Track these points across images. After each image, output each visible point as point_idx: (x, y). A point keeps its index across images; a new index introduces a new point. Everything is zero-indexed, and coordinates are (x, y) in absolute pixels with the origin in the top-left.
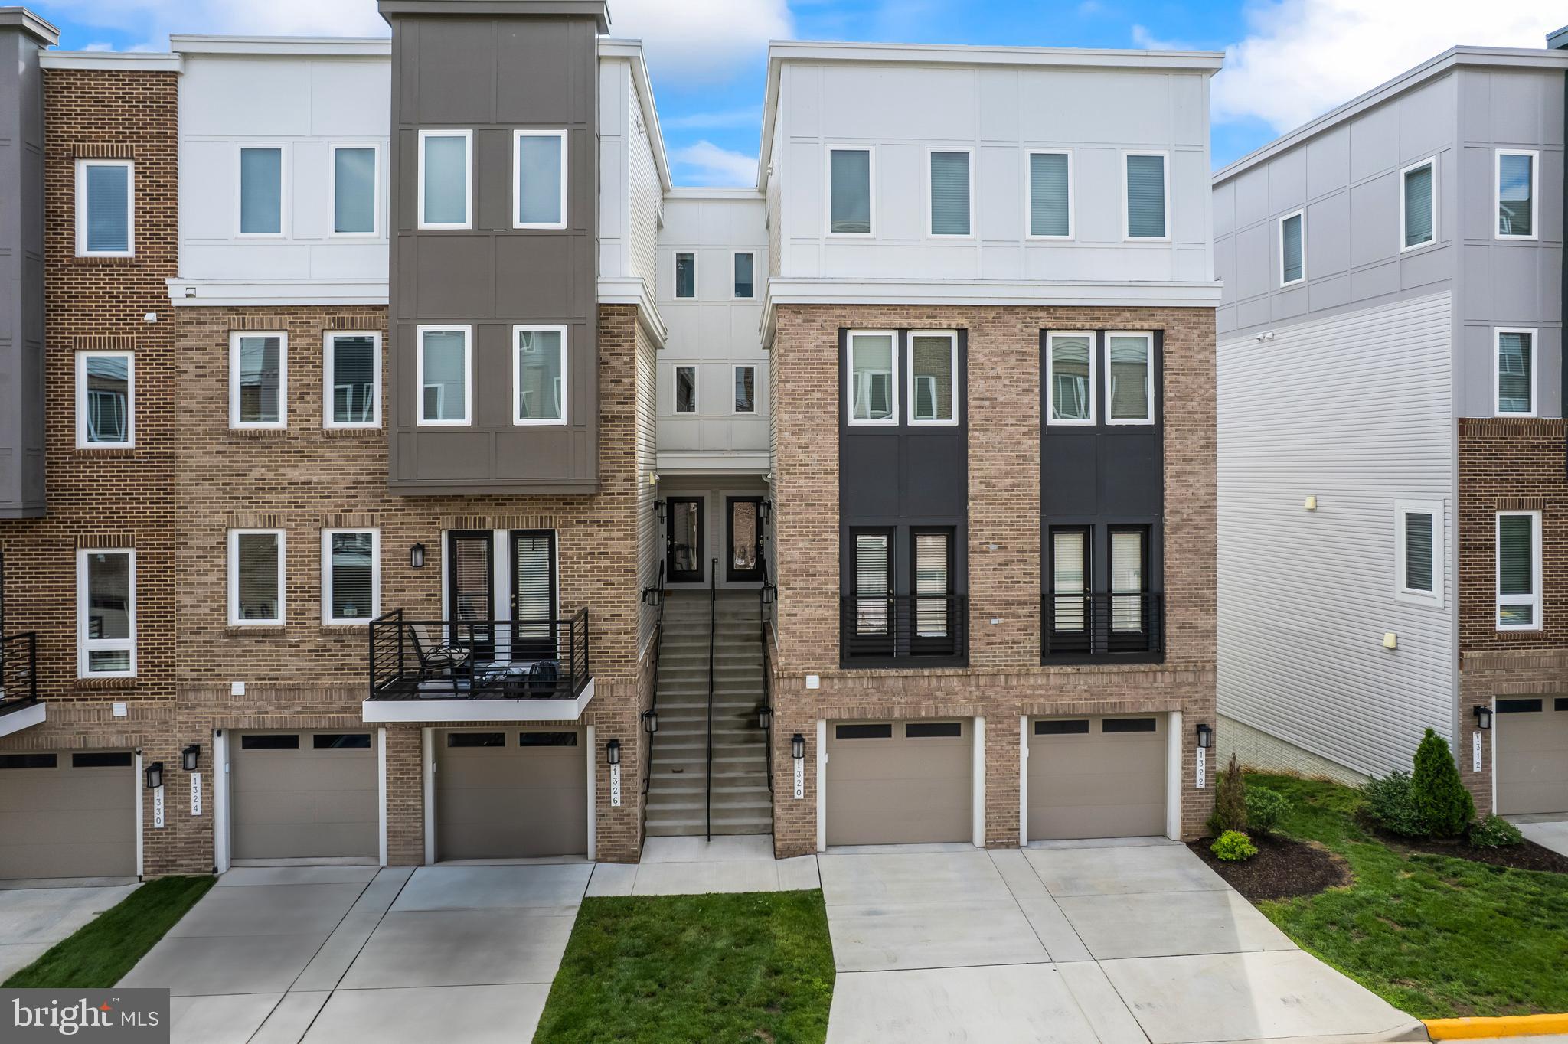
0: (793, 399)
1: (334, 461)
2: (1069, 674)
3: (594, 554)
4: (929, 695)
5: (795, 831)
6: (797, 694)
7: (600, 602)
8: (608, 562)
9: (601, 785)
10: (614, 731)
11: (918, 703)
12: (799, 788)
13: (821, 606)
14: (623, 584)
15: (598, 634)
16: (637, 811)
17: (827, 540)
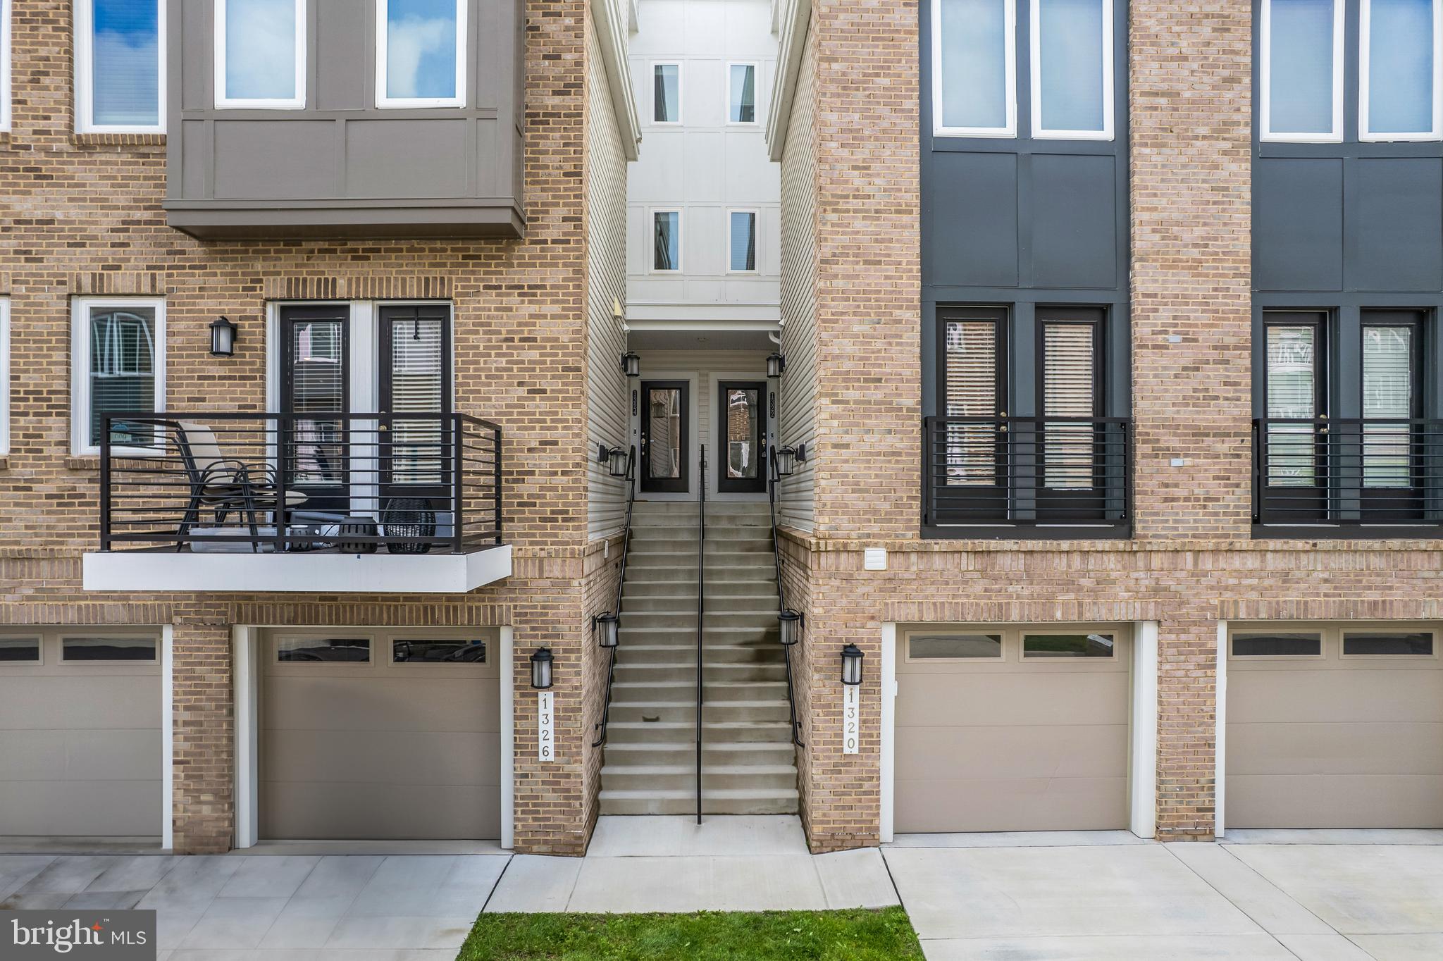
0: (844, 88)
1: (91, 185)
2: (1298, 552)
3: (512, 340)
4: (1069, 583)
5: (844, 808)
6: (849, 579)
7: (522, 421)
8: (535, 355)
9: (523, 725)
10: (544, 637)
11: (1050, 599)
12: (852, 736)
13: (889, 432)
14: (560, 391)
15: (519, 473)
16: (582, 769)
17: (900, 322)
